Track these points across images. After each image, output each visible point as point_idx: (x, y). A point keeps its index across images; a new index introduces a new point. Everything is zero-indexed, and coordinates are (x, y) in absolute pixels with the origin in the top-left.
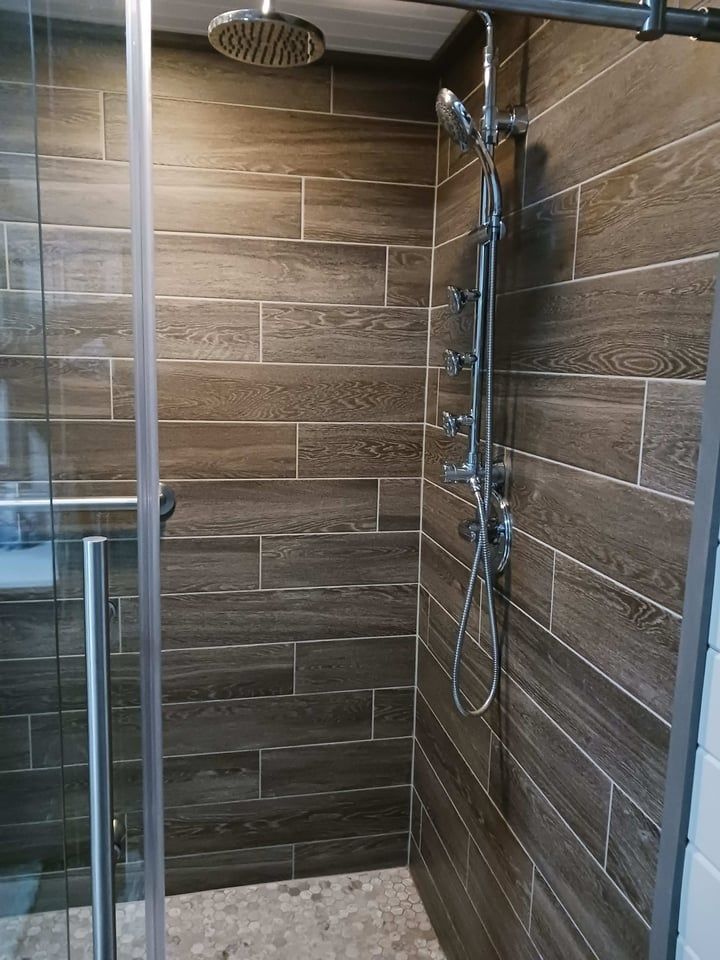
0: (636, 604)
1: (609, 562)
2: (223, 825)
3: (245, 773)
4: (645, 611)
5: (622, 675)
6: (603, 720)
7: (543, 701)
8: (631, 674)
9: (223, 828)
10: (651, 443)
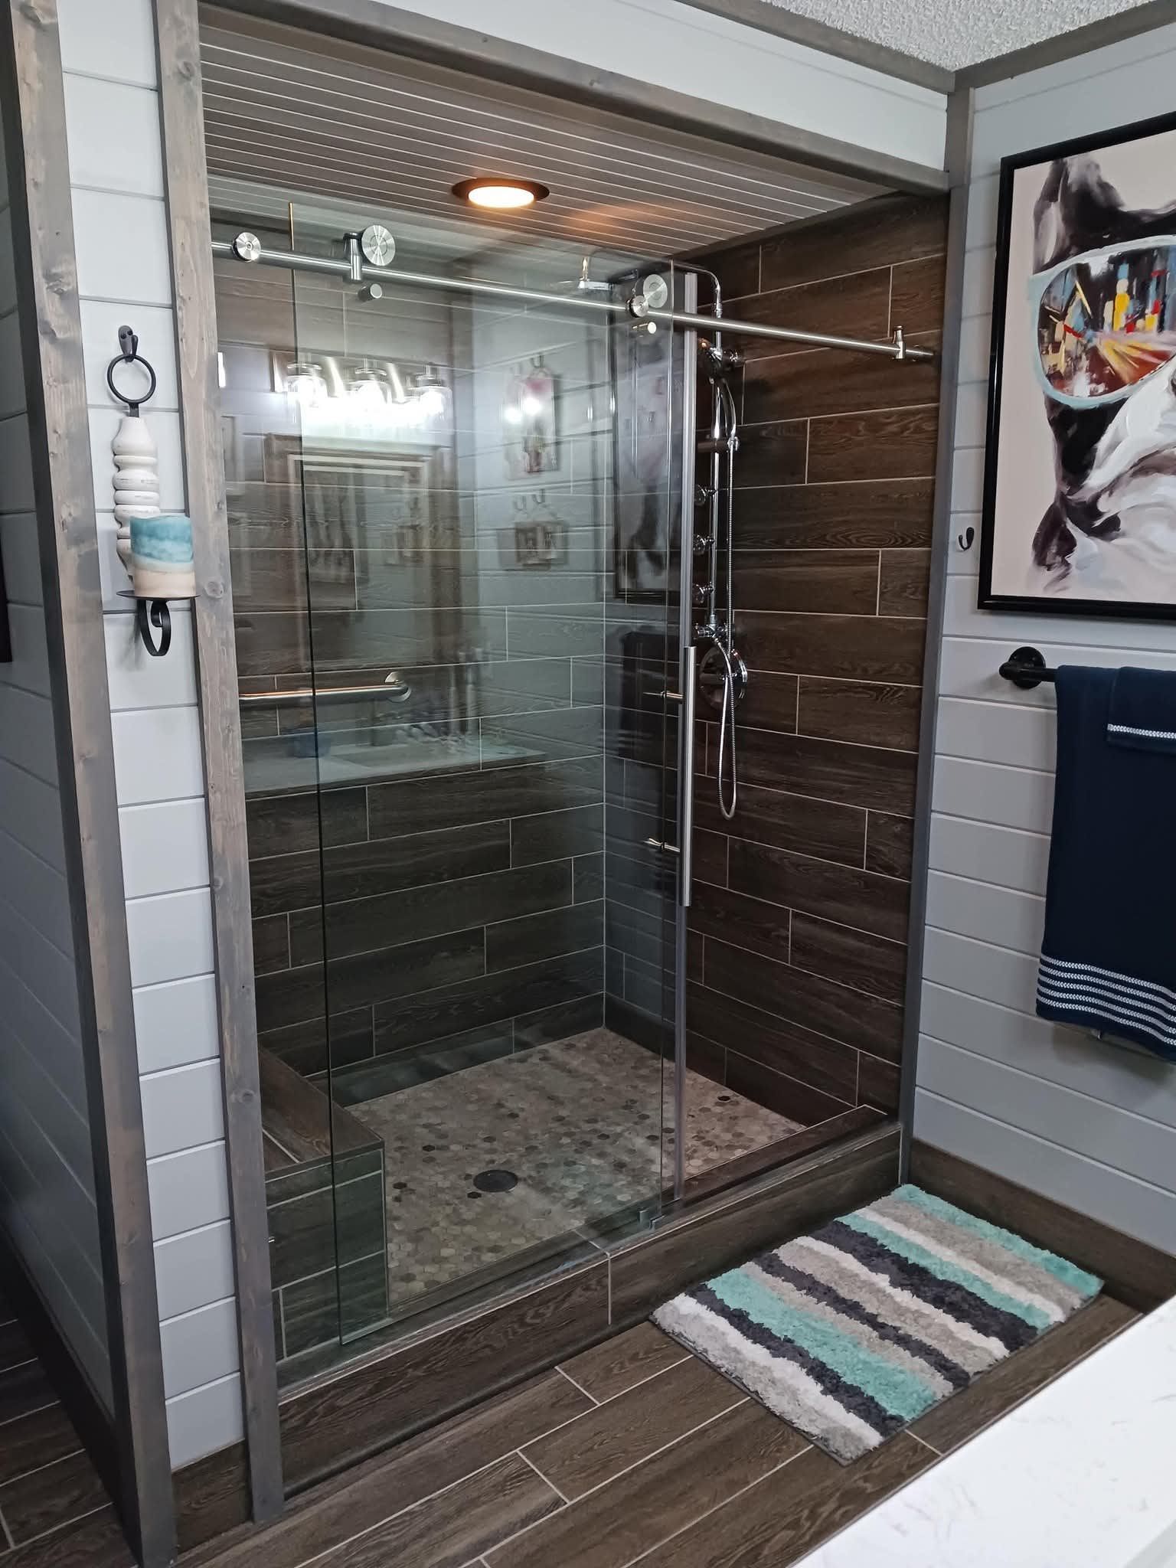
0: (880, 690)
1: (855, 670)
2: (455, 1006)
3: (473, 951)
4: (888, 692)
5: (873, 738)
6: (856, 774)
7: (792, 786)
8: (878, 734)
9: (456, 1009)
10: (886, 588)
